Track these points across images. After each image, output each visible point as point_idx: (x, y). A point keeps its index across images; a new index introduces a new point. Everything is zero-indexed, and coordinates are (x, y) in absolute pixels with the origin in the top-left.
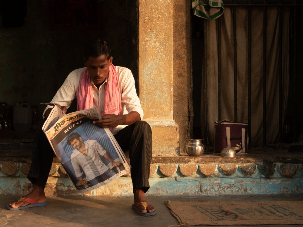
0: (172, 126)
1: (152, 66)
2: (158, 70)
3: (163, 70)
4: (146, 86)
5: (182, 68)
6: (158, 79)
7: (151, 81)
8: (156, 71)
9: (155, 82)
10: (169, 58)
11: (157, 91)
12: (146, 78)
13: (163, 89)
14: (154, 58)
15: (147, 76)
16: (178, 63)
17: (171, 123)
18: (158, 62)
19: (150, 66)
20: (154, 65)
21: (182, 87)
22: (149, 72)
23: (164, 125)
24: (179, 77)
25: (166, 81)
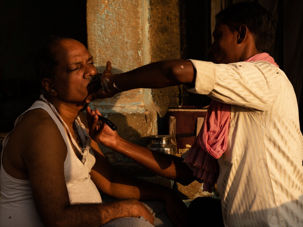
0: (138, 113)
1: (107, 16)
2: (118, 23)
3: (126, 22)
4: (98, 49)
5: (168, 18)
6: (117, 38)
7: (107, 40)
8: (115, 24)
9: (113, 43)
10: (134, 3)
11: (117, 57)
12: (99, 36)
13: (126, 53)
14: (110, 3)
15: (100, 33)
16: (160, 10)
17: (140, 108)
18: (116, 9)
19: (104, 16)
20: (110, 15)
21: (168, 48)
22: (104, 27)
23: (126, 112)
24: (163, 33)
25: (131, 41)
